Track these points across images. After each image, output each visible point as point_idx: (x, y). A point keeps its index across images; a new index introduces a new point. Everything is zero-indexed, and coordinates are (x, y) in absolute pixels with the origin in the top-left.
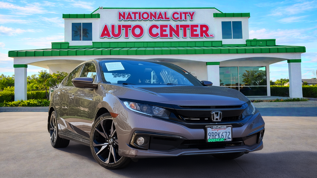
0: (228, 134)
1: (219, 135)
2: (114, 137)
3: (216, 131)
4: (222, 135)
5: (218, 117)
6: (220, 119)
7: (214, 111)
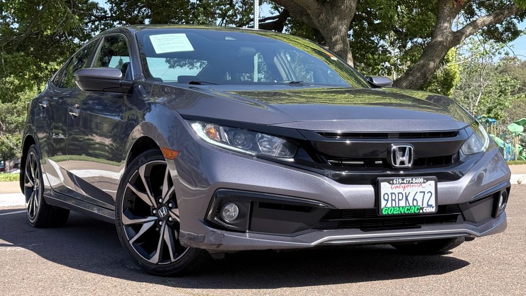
0: (427, 196)
1: (407, 199)
2: (171, 203)
3: (401, 190)
4: (414, 199)
5: (406, 159)
6: (409, 162)
7: (396, 144)
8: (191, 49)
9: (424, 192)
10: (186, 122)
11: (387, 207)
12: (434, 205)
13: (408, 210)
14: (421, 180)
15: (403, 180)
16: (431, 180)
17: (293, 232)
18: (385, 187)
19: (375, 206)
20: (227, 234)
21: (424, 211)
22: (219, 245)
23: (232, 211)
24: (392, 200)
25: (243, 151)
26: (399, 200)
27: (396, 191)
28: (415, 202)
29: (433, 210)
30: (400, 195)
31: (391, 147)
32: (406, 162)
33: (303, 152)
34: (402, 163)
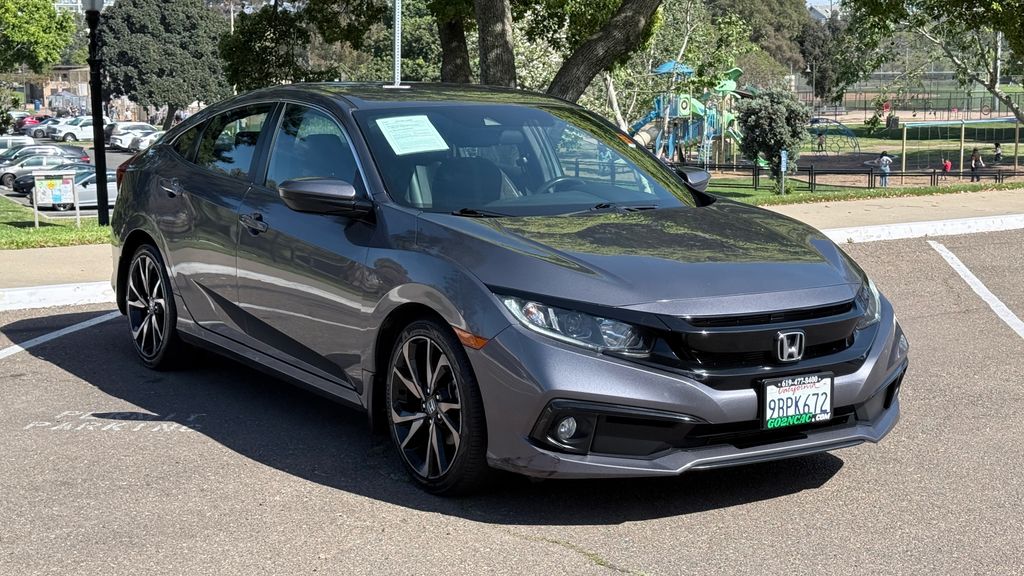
0: (821, 398)
1: (797, 406)
4: (805, 405)
5: (794, 350)
6: (799, 354)
7: (783, 330)
8: (444, 146)
9: (818, 394)
10: (495, 298)
11: (773, 417)
12: (829, 410)
13: (798, 419)
14: (815, 378)
15: (793, 381)
16: (826, 377)
17: (649, 454)
18: (772, 392)
19: (758, 416)
20: (563, 458)
21: (817, 419)
22: (552, 473)
23: (568, 426)
24: (779, 408)
25: (582, 344)
26: (788, 407)
27: (784, 396)
28: (806, 407)
29: (827, 417)
30: (789, 401)
31: (778, 336)
32: (796, 354)
33: (662, 344)
34: (791, 355)
